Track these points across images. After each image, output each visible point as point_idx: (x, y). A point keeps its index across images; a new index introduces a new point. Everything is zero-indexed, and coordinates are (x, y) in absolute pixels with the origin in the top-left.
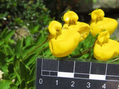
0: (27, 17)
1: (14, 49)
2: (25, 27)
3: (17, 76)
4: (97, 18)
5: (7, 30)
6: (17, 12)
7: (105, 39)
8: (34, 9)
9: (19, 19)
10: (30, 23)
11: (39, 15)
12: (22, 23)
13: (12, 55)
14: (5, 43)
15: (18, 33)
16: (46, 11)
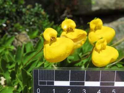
0: (26, 22)
1: (15, 56)
2: (24, 32)
3: (19, 83)
4: (96, 27)
5: (7, 36)
6: (16, 17)
7: (103, 46)
8: (33, 14)
9: (18, 24)
10: (29, 29)
11: (38, 20)
12: (21, 29)
13: (14, 62)
14: (6, 50)
15: (18, 38)
16: (45, 16)
